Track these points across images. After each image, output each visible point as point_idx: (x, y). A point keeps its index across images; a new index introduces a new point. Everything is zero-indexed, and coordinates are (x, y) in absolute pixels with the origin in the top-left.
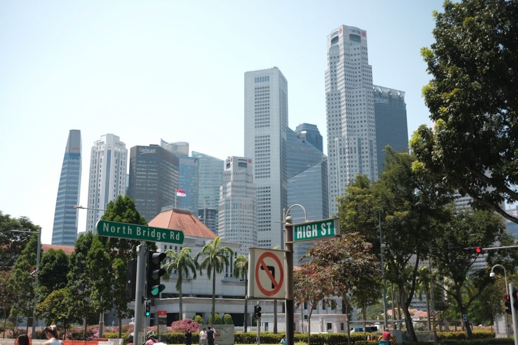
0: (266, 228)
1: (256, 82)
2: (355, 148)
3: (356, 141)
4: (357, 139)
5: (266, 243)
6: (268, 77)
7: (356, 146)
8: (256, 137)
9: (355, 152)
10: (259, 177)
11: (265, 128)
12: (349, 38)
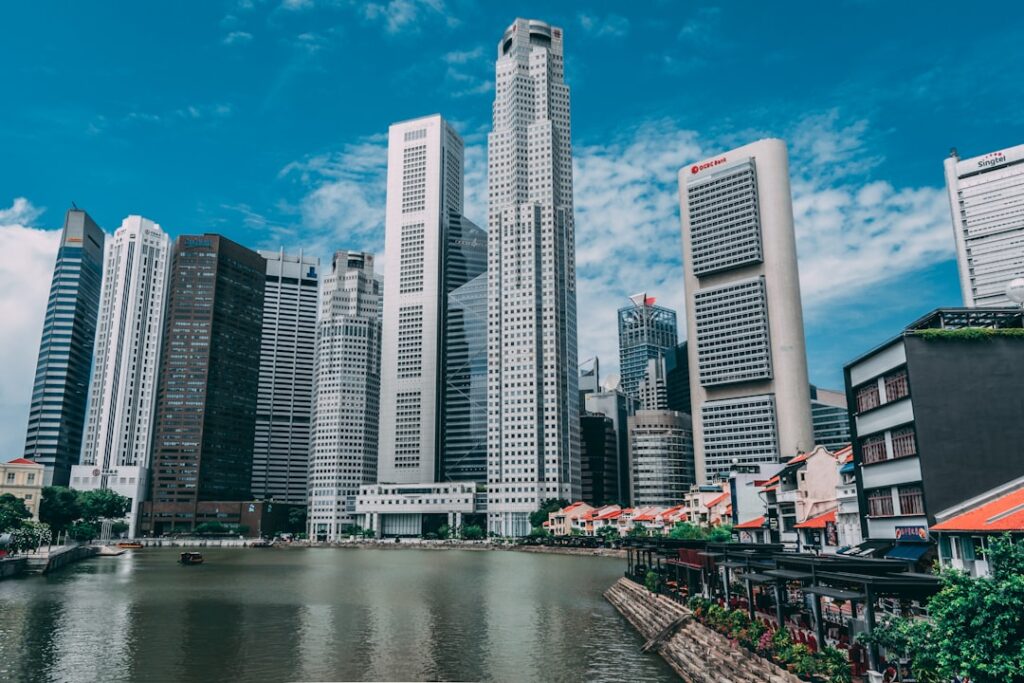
0: (413, 372)
1: (406, 139)
2: (530, 223)
3: (532, 212)
4: (533, 208)
5: (413, 397)
6: (425, 130)
7: (532, 220)
8: (403, 228)
9: (530, 231)
10: (406, 291)
11: (417, 212)
12: (528, 40)
